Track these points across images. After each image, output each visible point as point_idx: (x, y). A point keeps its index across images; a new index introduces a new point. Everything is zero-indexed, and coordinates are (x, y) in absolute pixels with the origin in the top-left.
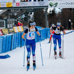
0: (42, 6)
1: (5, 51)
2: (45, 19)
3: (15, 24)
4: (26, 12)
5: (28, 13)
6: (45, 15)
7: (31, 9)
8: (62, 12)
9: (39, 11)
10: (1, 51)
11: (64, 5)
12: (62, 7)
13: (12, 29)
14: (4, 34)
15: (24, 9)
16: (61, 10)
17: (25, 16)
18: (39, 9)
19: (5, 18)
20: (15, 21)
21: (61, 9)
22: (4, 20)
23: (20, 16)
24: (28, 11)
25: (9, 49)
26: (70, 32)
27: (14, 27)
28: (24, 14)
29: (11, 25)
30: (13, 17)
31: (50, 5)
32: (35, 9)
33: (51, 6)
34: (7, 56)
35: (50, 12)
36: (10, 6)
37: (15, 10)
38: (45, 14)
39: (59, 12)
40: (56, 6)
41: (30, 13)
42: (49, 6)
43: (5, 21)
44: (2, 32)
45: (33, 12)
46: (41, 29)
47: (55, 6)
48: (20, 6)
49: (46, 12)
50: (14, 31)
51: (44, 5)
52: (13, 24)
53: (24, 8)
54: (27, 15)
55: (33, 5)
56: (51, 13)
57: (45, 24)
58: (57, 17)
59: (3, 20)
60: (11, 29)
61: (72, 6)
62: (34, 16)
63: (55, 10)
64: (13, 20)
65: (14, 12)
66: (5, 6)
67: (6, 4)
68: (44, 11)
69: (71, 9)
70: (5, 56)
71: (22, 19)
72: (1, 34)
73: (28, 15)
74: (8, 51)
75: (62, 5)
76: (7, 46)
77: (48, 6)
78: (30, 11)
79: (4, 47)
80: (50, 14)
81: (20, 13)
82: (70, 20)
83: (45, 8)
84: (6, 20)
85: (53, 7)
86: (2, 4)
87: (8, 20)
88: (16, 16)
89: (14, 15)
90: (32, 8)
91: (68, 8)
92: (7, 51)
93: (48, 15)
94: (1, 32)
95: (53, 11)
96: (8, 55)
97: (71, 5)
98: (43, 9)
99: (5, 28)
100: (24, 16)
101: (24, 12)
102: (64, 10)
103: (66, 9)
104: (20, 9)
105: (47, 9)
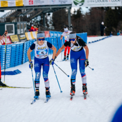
0: (63, 4)
1: (15, 65)
2: (68, 21)
3: (28, 28)
4: (42, 12)
5: (45, 14)
6: (67, 17)
7: (49, 9)
8: (90, 13)
9: (60, 11)
10: (9, 65)
11: (93, 3)
12: (90, 5)
13: (24, 36)
14: (13, 43)
15: (39, 9)
16: (90, 10)
17: (41, 18)
18: (60, 8)
19: (14, 21)
20: (28, 25)
21: (89, 8)
22: (13, 23)
23: (34, 18)
24: (45, 12)
25: (20, 61)
26: (102, 39)
27: (26, 33)
28: (40, 15)
29: (22, 30)
30: (25, 19)
31: (74, 2)
32: (54, 8)
34: (17, 72)
35: (75, 12)
36: (21, 5)
37: (27, 10)
38: (68, 15)
39: (87, 13)
40: (83, 4)
41: (47, 14)
42: (73, 4)
43: (13, 25)
44: (10, 39)
45: (52, 12)
47: (80, 4)
48: (34, 5)
49: (69, 12)
50: (26, 39)
51: (67, 3)
52: (25, 29)
53: (40, 7)
54: (44, 16)
55: (52, 4)
56: (76, 13)
58: (84, 19)
59: (11, 23)
60: (22, 36)
61: (103, 4)
62: (53, 18)
63: (81, 10)
64: (25, 23)
65: (26, 13)
66: (15, 5)
67: (15, 2)
68: (67, 11)
69: (102, 8)
70: (14, 71)
71: (37, 22)
72: (9, 42)
73: (45, 17)
74: (18, 64)
75: (90, 3)
77: (71, 5)
78: (48, 11)
79: (13, 60)
80: (74, 15)
81: (34, 13)
82: (103, 23)
83: (68, 7)
84: (15, 24)
85: (78, 5)
86: (10, 2)
87: (18, 24)
88: (29, 18)
89: (26, 16)
90: (51, 8)
91: (99, 8)
92: (16, 65)
93: (71, 17)
94: (8, 39)
95: (79, 12)
96: (18, 70)
98: (65, 8)
99: (14, 34)
100: (39, 18)
101: (39, 13)
102: (94, 10)
103: (95, 8)
104: (34, 8)
105: (70, 8)
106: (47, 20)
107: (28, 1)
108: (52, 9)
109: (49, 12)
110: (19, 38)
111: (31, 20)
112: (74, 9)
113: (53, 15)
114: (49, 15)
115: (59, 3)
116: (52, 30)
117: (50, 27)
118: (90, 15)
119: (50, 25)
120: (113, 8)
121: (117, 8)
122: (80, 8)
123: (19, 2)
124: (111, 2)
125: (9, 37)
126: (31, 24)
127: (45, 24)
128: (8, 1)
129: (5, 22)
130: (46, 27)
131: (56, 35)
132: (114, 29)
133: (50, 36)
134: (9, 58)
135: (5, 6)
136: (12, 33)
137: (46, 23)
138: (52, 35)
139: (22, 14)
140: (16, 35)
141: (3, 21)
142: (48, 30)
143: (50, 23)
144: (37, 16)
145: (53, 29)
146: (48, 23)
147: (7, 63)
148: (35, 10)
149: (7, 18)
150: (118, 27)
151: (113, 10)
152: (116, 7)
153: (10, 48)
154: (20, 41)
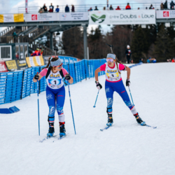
0: (77, 20)
1: (11, 101)
2: (83, 44)
3: (30, 52)
4: (49, 31)
5: (52, 33)
6: (83, 38)
7: (59, 26)
8: (112, 33)
9: (73, 29)
10: (3, 100)
11: (116, 19)
12: (113, 22)
13: (24, 61)
14: (10, 71)
15: (45, 26)
16: (112, 29)
17: (48, 38)
18: (73, 26)
19: (12, 42)
20: (30, 48)
21: (112, 26)
22: (10, 44)
23: (37, 39)
24: (53, 30)
25: (18, 96)
27: (27, 58)
28: (46, 34)
29: (22, 54)
30: (26, 39)
31: (92, 18)
32: (65, 26)
33: (94, 20)
34: (13, 109)
35: (92, 31)
36: (21, 20)
37: (29, 27)
38: (83, 35)
39: (108, 33)
40: (103, 20)
41: (56, 33)
42: (91, 21)
43: (11, 47)
44: (6, 66)
45: (62, 30)
46: (75, 62)
47: (100, 20)
48: (38, 21)
49: (85, 30)
50: (27, 65)
51: (82, 19)
52: (26, 53)
53: (45, 24)
54: (51, 36)
55: (62, 19)
56: (94, 33)
57: (83, 53)
58: (104, 41)
59: (8, 44)
60: (21, 62)
61: (131, 21)
62: (64, 38)
63: (101, 29)
64: (26, 45)
65: (27, 32)
66: (12, 21)
67: (13, 16)
68: (82, 29)
69: (129, 26)
70: (10, 109)
71: (42, 44)
72: (5, 69)
73: (53, 37)
74: (16, 99)
75: (113, 19)
76: (14, 91)
77: (88, 21)
78: (57, 29)
79: (9, 93)
80: (91, 36)
83: (84, 24)
84: (13, 45)
85: (97, 22)
86: (6, 16)
87: (17, 46)
88: (32, 38)
89: (28, 36)
90: (61, 24)
91: (124, 26)
92: (13, 101)
93: (88, 38)
94: (4, 66)
95: (98, 31)
96: (15, 107)
97: (130, 19)
98: (80, 25)
99: (11, 59)
100: (45, 39)
101: (45, 32)
102: (117, 29)
103: (120, 26)
104: (38, 25)
105: (87, 26)
106: (55, 41)
107: (30, 15)
108: (62, 26)
109: (58, 31)
110: (18, 64)
111: (34, 40)
112: (92, 27)
113: (64, 35)
114: (58, 34)
115: (72, 19)
116: (61, 54)
117: (59, 51)
118: (113, 36)
119: (59, 48)
120: (144, 27)
121: (149, 27)
122: (100, 26)
123: (18, 16)
124: (141, 19)
125: (5, 63)
126: (34, 46)
127: (53, 47)
128: (4, 15)
129: (0, 43)
131: (67, 61)
132: (145, 55)
134: (4, 91)
135: (0, 21)
136: (9, 57)
137: (55, 45)
139: (22, 32)
140: (14, 61)
143: (60, 46)
144: (41, 36)
145: (63, 53)
146: (57, 45)
148: (40, 27)
149: (2, 38)
150: (149, 52)
151: (144, 29)
152: (147, 26)
153: (5, 77)
154: (19, 68)
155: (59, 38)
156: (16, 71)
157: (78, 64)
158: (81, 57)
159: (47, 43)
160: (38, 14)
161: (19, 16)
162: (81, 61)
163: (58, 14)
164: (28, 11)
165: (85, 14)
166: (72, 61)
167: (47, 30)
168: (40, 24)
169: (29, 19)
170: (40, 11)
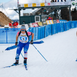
0: (66, 5)
1: (40, 38)
2: (69, 14)
4: (55, 10)
5: (56, 10)
6: (69, 12)
7: (59, 7)
9: (65, 9)
10: (37, 38)
14: (40, 26)
17: (55, 13)
18: (65, 7)
19: (40, 14)
20: (47, 17)
22: (39, 15)
24: (57, 9)
25: (43, 36)
28: (54, 11)
29: (44, 19)
30: (46, 13)
33: (73, 5)
35: (73, 9)
36: (43, 5)
37: (47, 8)
43: (39, 16)
46: (66, 22)
47: (76, 5)
48: (50, 5)
49: (70, 9)
50: (46, 24)
51: (69, 4)
52: (46, 19)
53: (54, 7)
55: (60, 5)
56: (73, 10)
57: (69, 18)
59: (38, 15)
60: (44, 23)
62: (61, 12)
64: (46, 15)
66: (40, 6)
67: (40, 4)
68: (68, 9)
70: (40, 42)
71: (52, 15)
72: (37, 26)
73: (57, 12)
74: (42, 38)
76: (41, 34)
77: (71, 5)
78: (58, 9)
79: (39, 35)
81: (51, 10)
83: (69, 7)
84: (41, 16)
85: (75, 5)
86: (37, 4)
87: (42, 16)
88: (48, 13)
89: (46, 12)
90: (60, 7)
93: (71, 12)
94: (37, 24)
96: (42, 41)
98: (68, 7)
99: (40, 21)
100: (53, 13)
101: (53, 10)
104: (50, 7)
105: (71, 7)
106: (58, 14)
107: (47, 3)
108: (61, 7)
110: (43, 23)
111: (49, 14)
112: (73, 8)
113: (61, 11)
114: (59, 11)
115: (64, 5)
116: (60, 19)
117: (59, 18)
119: (59, 16)
122: (76, 7)
125: (37, 23)
126: (49, 16)
129: (35, 15)
130: (57, 17)
131: (63, 22)
133: (59, 22)
134: (37, 35)
135: (35, 6)
136: (39, 21)
137: (57, 15)
138: (61, 22)
140: (41, 22)
141: (34, 14)
142: (58, 19)
143: (60, 16)
144: (52, 12)
145: (61, 18)
146: (58, 15)
147: (36, 37)
148: (51, 8)
149: (36, 13)
153: (38, 29)
154: (43, 25)
155: (59, 12)
156: (42, 26)
157: (67, 23)
158: (69, 20)
159: (54, 15)
160: (50, 3)
161: (43, 4)
162: (68, 21)
163: (59, 2)
164: (46, 2)
165: (70, 2)
166: (65, 22)
167: (54, 9)
168: (51, 7)
169: (47, 5)
170: (51, 2)
